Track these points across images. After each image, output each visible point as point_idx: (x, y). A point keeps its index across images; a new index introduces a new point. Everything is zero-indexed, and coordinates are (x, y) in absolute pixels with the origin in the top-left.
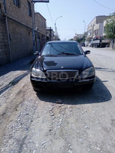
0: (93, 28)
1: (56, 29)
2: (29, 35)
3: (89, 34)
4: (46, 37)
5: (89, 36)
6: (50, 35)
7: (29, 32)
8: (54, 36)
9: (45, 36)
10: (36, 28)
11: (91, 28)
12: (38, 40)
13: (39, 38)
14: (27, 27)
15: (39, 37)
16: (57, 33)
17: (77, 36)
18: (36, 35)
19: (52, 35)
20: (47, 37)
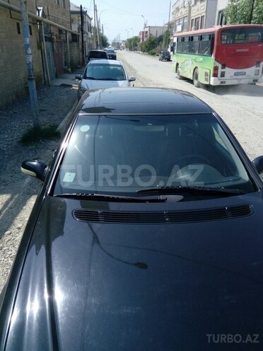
0: (190, 11)
1: (95, 10)
2: (19, 33)
3: (179, 28)
4: (69, 36)
5: (179, 32)
6: (81, 29)
7: (18, 24)
8: (90, 28)
9: (66, 31)
10: (39, 11)
11: (184, 12)
12: (45, 45)
13: (49, 39)
14: (11, 9)
15: (48, 36)
16: (98, 22)
17: (147, 29)
18: (40, 32)
19: (86, 29)
20: (73, 35)
